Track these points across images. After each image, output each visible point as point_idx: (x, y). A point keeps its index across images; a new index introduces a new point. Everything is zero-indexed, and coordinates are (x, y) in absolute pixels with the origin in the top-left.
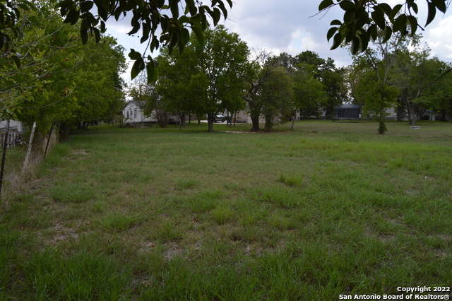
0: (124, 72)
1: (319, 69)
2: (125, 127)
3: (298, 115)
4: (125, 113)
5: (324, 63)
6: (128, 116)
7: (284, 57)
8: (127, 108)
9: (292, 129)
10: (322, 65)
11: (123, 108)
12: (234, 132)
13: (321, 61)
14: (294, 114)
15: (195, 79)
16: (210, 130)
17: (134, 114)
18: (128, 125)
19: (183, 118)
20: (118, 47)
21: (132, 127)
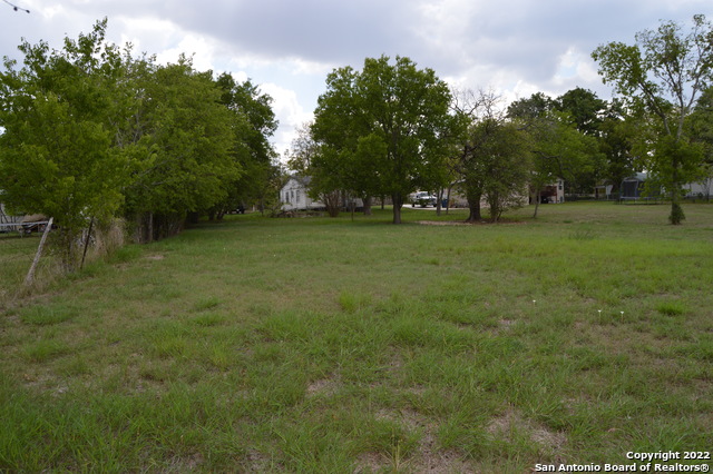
0: (271, 134)
1: (598, 117)
2: (278, 216)
3: (560, 193)
4: (283, 194)
5: (605, 108)
6: (287, 199)
7: (537, 100)
8: (287, 188)
9: (535, 217)
10: (602, 111)
11: (282, 187)
12: (437, 223)
13: (601, 105)
14: (552, 192)
15: (364, 143)
16: (396, 222)
17: (295, 197)
18: (284, 214)
19: (366, 202)
20: (264, 97)
21: (289, 216)
